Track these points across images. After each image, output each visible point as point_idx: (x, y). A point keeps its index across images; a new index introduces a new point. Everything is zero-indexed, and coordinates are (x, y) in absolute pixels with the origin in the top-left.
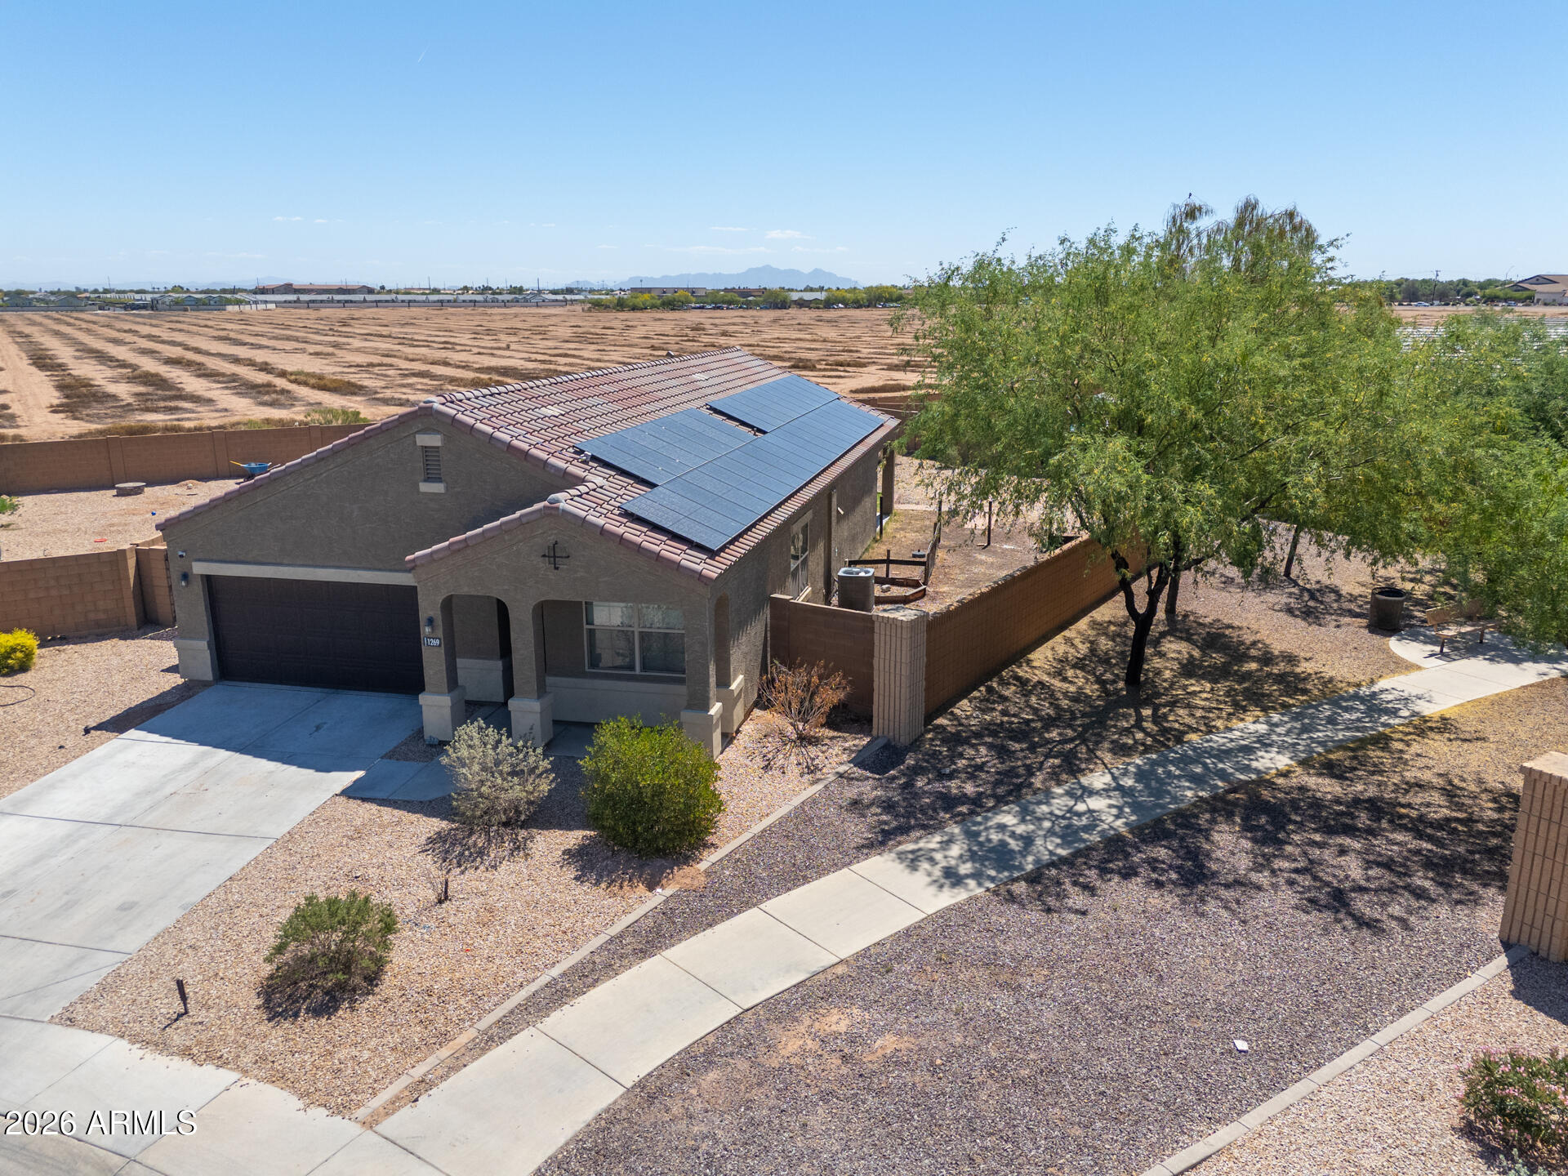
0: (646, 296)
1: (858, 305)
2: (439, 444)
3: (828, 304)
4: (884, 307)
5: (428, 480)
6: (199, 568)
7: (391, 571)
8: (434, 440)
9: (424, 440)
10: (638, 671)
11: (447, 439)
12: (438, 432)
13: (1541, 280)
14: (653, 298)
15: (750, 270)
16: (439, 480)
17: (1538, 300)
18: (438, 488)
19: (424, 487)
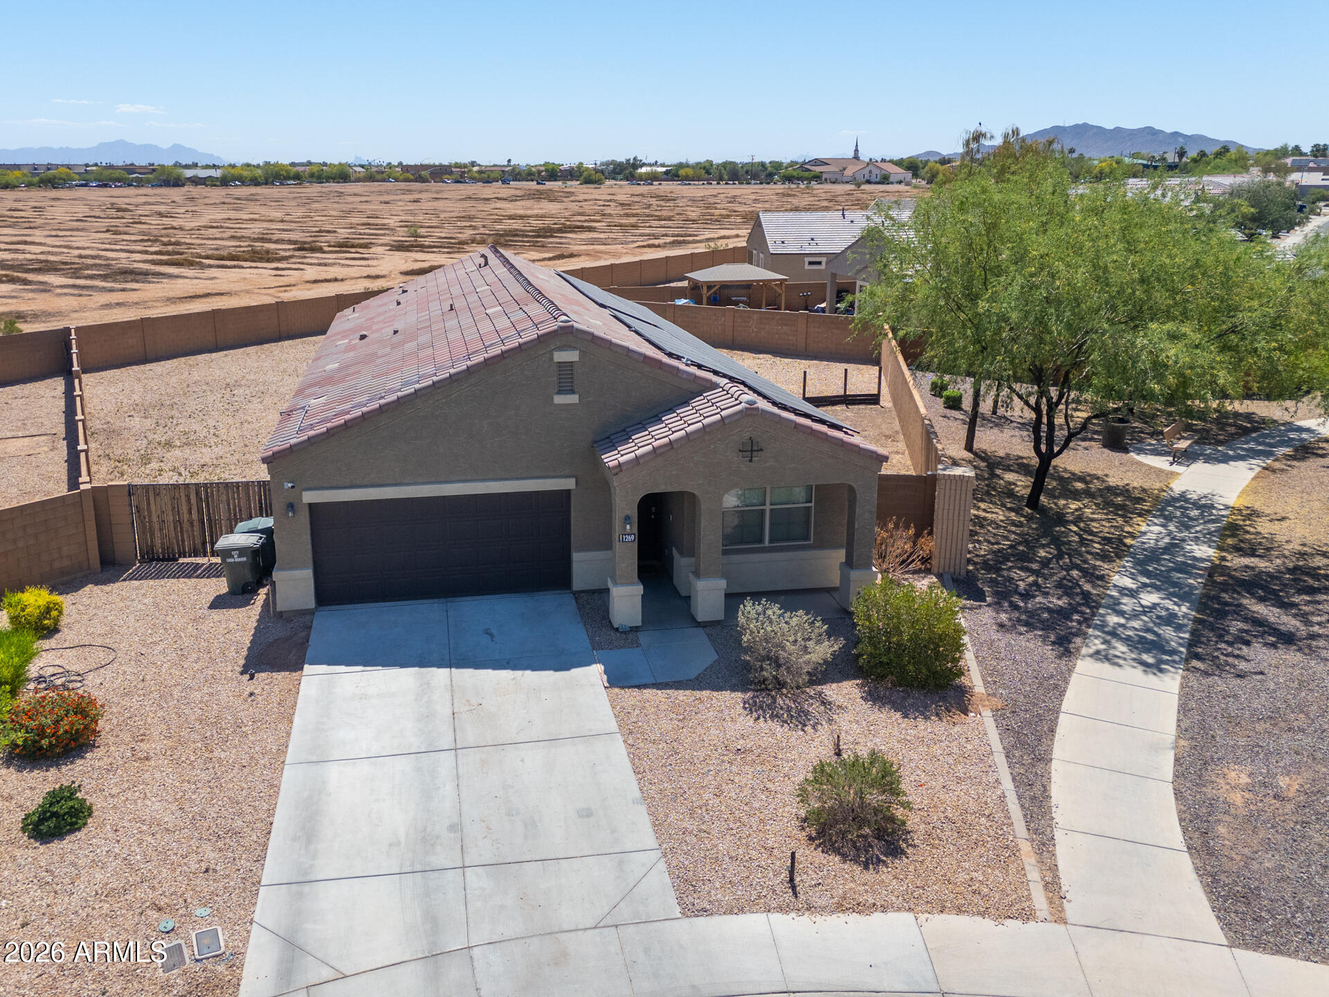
0: (17, 173)
1: (255, 182)
2: (577, 359)
3: (224, 182)
4: (282, 184)
5: (560, 392)
6: (309, 497)
7: (517, 479)
8: (572, 356)
9: (561, 356)
10: (767, 543)
11: (583, 354)
12: (575, 348)
13: (818, 163)
14: (25, 175)
15: (101, 144)
16: (572, 392)
17: (826, 180)
18: (573, 399)
19: (559, 399)
